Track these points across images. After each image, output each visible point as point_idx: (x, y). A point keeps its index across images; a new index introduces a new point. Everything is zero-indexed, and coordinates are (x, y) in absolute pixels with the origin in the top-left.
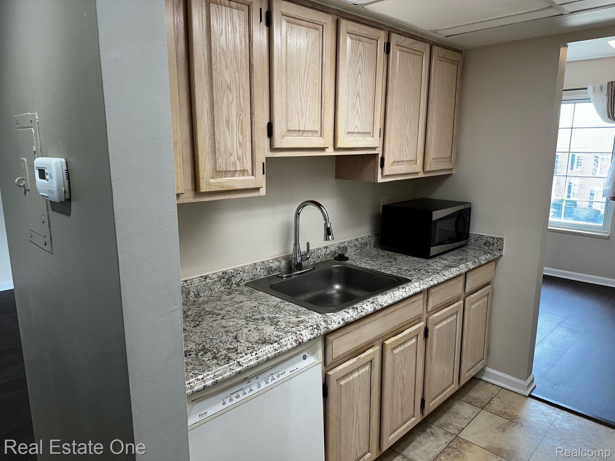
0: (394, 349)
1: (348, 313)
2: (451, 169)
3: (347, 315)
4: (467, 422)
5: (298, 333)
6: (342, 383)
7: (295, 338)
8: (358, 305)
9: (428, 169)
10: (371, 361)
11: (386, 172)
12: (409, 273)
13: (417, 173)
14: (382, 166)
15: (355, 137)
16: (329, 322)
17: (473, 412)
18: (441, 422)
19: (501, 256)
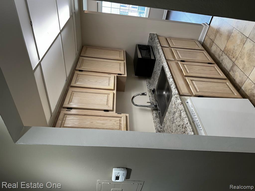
0: (187, 73)
1: (172, 87)
2: (124, 51)
4: (218, 48)
5: (178, 104)
6: (198, 91)
7: (180, 105)
8: (170, 84)
9: (123, 59)
10: (191, 80)
11: (124, 74)
12: (160, 66)
13: (124, 63)
14: (121, 74)
15: (110, 83)
16: (175, 93)
17: (215, 45)
18: (218, 57)
19: (156, 34)
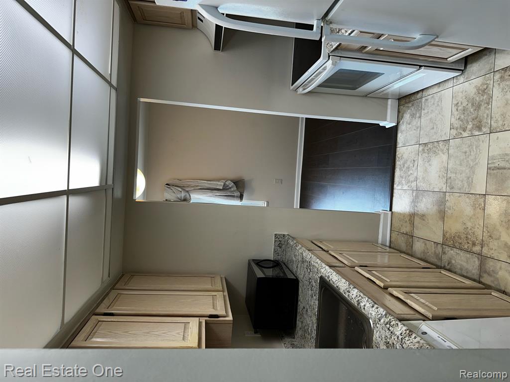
0: (386, 281)
1: (365, 305)
3: (368, 305)
6: (435, 308)
9: (221, 288)
10: (406, 293)
11: (224, 313)
13: (224, 296)
14: (216, 316)
15: (188, 335)
17: (418, 241)
18: (436, 260)
19: (288, 235)
